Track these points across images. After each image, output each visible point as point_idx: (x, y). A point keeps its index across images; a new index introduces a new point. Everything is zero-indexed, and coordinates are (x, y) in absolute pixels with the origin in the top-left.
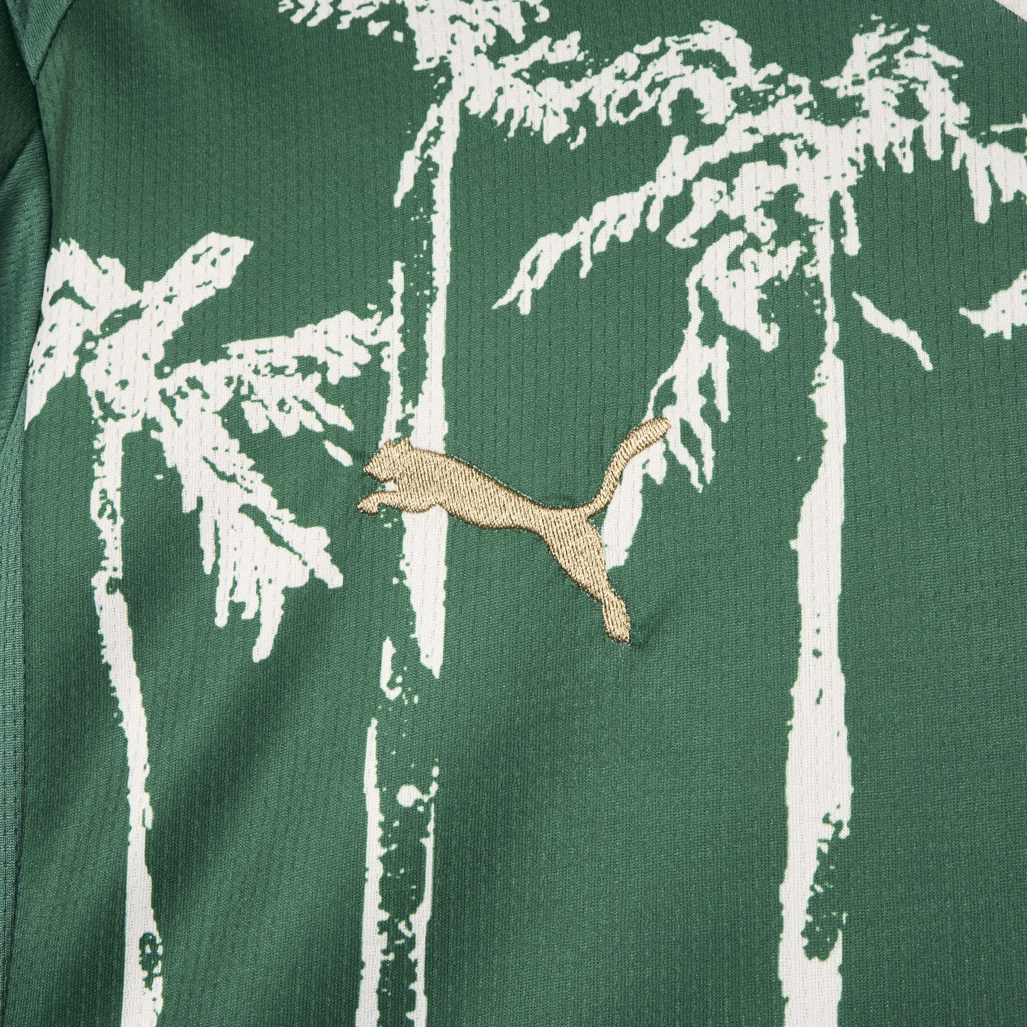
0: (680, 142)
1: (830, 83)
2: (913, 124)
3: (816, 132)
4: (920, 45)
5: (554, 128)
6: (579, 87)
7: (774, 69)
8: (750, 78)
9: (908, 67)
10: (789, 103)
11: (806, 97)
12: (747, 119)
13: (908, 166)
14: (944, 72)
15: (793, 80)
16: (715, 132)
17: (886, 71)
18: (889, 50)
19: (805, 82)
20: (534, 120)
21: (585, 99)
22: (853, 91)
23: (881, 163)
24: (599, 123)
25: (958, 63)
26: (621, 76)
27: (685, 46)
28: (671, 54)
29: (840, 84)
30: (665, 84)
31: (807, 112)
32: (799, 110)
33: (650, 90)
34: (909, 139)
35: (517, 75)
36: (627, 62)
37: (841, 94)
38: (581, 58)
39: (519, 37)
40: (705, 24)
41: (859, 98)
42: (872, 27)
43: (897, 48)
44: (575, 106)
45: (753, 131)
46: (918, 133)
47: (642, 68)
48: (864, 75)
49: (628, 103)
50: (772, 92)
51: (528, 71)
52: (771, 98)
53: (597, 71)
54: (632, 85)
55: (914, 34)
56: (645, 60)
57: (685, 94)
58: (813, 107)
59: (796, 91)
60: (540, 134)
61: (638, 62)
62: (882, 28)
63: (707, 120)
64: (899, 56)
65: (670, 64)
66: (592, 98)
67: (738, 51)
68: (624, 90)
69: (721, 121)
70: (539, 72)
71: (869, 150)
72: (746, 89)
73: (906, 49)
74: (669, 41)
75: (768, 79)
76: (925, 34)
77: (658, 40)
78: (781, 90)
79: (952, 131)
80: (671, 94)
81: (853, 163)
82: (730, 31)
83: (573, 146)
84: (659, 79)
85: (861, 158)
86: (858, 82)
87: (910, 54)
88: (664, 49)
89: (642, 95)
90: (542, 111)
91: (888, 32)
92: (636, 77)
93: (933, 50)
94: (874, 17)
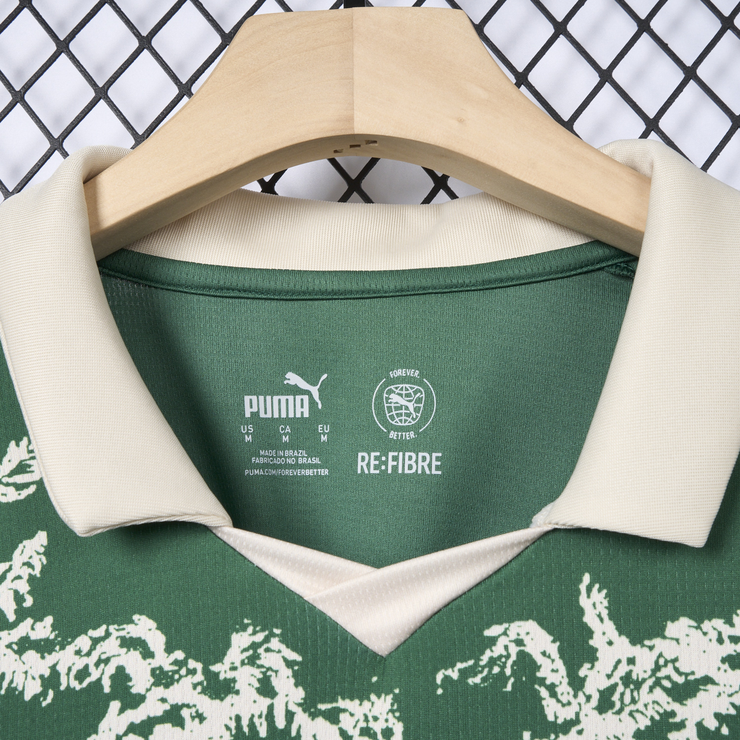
0: (115, 705)
1: (215, 668)
2: (268, 701)
3: (205, 704)
4: (275, 643)
5: (32, 689)
6: (51, 659)
7: (179, 655)
8: (163, 660)
9: (267, 660)
10: (188, 681)
11: (199, 677)
12: (160, 691)
13: (263, 732)
14: (289, 664)
15: (192, 664)
16: (139, 699)
17: (252, 660)
18: (254, 646)
19: (199, 666)
20: (19, 683)
21: (53, 668)
22: (230, 675)
23: (246, 729)
24: (62, 688)
25: (299, 658)
26: (78, 652)
27: (122, 633)
28: (112, 639)
29: (221, 669)
30: (107, 661)
31: (199, 688)
32: (195, 686)
33: (97, 665)
34: (265, 712)
35: (9, 646)
36: (83, 642)
37: (222, 677)
38: (52, 637)
39: (12, 617)
40: (136, 617)
41: (234, 680)
42: (244, 628)
43: (260, 645)
44: (47, 673)
45: (163, 700)
46: (271, 708)
47: (93, 648)
48: (238, 664)
49: (82, 674)
50: (177, 672)
51: (16, 644)
52: (176, 677)
53: (63, 648)
54: (85, 660)
55: (272, 635)
56: (96, 642)
57: (120, 670)
58: (203, 685)
59: (193, 672)
60: (22, 693)
61: (90, 643)
62: (250, 629)
63: (134, 691)
64: (261, 651)
65: (111, 647)
66: (58, 668)
67: (156, 640)
68: (80, 663)
69: (143, 692)
70: (24, 645)
71: (238, 719)
72: (161, 668)
73: (265, 646)
74: (112, 628)
75: (176, 662)
76: (278, 635)
77: (104, 627)
78: (183, 671)
79: (293, 708)
80: (111, 669)
81: (228, 728)
82: (152, 624)
83: (44, 704)
84: (103, 657)
85: (233, 725)
86: (233, 668)
87: (268, 650)
88: (108, 634)
89: (92, 669)
90: (24, 675)
91: (255, 633)
92: (88, 654)
93: (283, 647)
94: (246, 621)
